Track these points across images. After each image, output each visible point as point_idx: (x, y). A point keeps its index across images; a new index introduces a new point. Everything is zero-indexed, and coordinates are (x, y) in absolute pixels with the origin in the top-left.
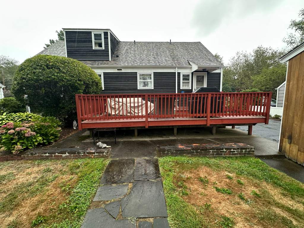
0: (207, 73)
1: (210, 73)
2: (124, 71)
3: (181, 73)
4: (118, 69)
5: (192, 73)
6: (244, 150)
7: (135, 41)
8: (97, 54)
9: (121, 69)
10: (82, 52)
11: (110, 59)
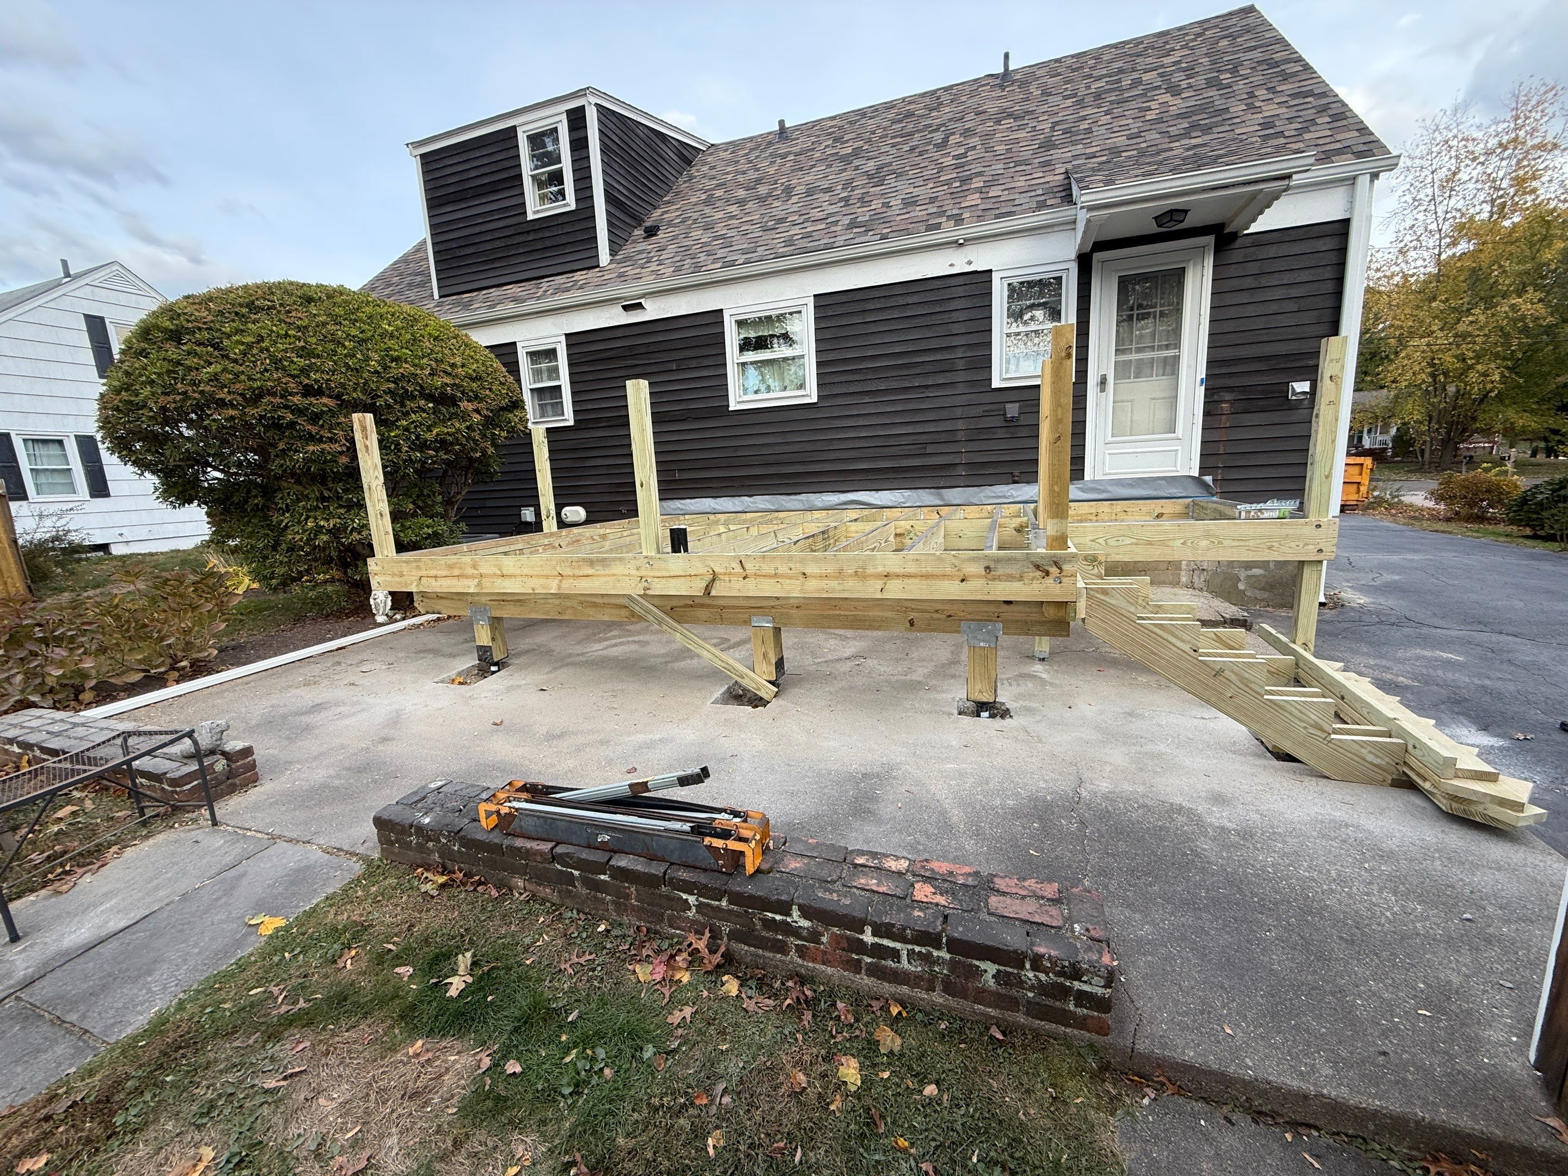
0: (1210, 240)
1: (1238, 243)
2: (654, 310)
3: (996, 277)
4: (625, 307)
5: (1084, 262)
6: (990, 968)
7: (781, 123)
8: (548, 243)
9: (639, 306)
10: (488, 246)
11: (604, 256)
